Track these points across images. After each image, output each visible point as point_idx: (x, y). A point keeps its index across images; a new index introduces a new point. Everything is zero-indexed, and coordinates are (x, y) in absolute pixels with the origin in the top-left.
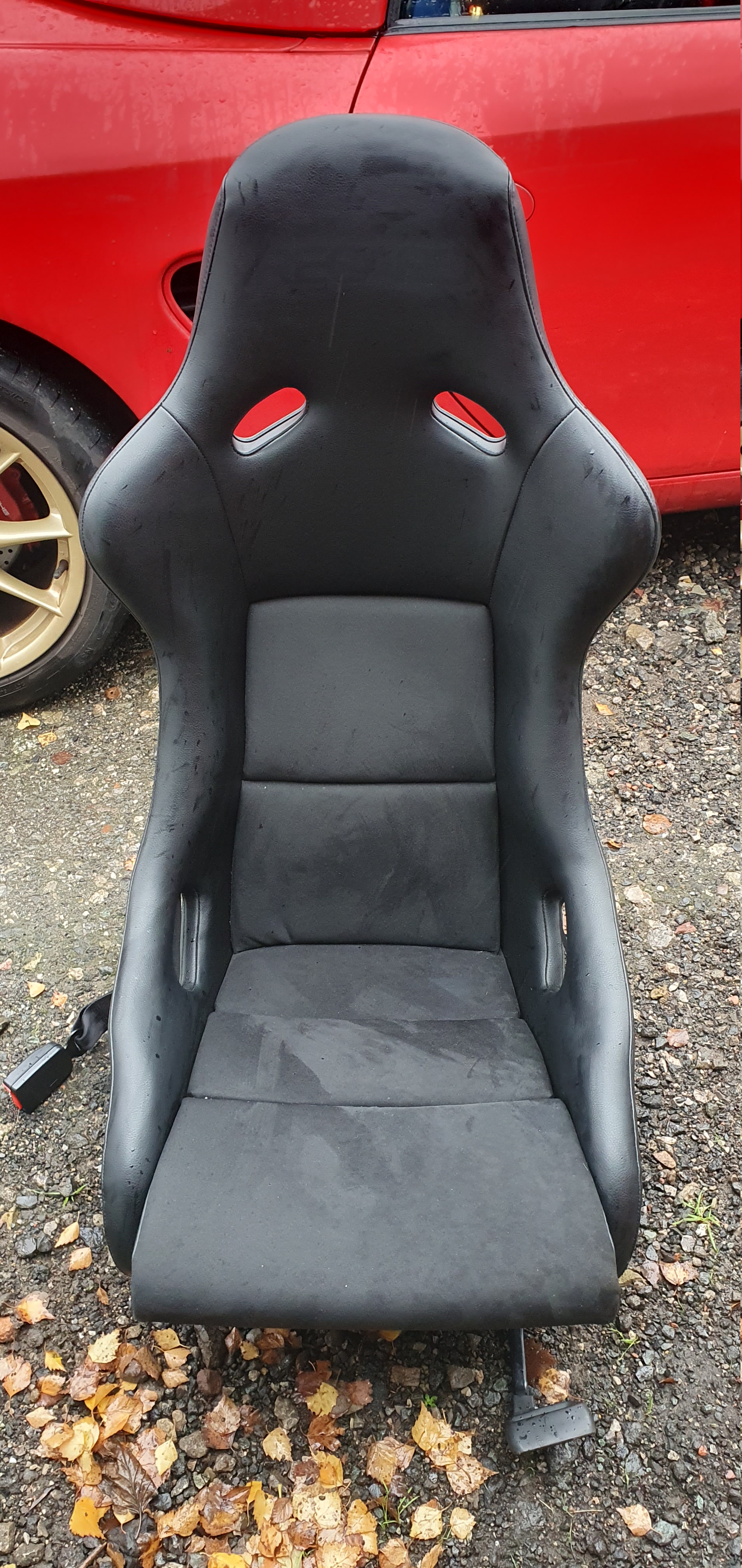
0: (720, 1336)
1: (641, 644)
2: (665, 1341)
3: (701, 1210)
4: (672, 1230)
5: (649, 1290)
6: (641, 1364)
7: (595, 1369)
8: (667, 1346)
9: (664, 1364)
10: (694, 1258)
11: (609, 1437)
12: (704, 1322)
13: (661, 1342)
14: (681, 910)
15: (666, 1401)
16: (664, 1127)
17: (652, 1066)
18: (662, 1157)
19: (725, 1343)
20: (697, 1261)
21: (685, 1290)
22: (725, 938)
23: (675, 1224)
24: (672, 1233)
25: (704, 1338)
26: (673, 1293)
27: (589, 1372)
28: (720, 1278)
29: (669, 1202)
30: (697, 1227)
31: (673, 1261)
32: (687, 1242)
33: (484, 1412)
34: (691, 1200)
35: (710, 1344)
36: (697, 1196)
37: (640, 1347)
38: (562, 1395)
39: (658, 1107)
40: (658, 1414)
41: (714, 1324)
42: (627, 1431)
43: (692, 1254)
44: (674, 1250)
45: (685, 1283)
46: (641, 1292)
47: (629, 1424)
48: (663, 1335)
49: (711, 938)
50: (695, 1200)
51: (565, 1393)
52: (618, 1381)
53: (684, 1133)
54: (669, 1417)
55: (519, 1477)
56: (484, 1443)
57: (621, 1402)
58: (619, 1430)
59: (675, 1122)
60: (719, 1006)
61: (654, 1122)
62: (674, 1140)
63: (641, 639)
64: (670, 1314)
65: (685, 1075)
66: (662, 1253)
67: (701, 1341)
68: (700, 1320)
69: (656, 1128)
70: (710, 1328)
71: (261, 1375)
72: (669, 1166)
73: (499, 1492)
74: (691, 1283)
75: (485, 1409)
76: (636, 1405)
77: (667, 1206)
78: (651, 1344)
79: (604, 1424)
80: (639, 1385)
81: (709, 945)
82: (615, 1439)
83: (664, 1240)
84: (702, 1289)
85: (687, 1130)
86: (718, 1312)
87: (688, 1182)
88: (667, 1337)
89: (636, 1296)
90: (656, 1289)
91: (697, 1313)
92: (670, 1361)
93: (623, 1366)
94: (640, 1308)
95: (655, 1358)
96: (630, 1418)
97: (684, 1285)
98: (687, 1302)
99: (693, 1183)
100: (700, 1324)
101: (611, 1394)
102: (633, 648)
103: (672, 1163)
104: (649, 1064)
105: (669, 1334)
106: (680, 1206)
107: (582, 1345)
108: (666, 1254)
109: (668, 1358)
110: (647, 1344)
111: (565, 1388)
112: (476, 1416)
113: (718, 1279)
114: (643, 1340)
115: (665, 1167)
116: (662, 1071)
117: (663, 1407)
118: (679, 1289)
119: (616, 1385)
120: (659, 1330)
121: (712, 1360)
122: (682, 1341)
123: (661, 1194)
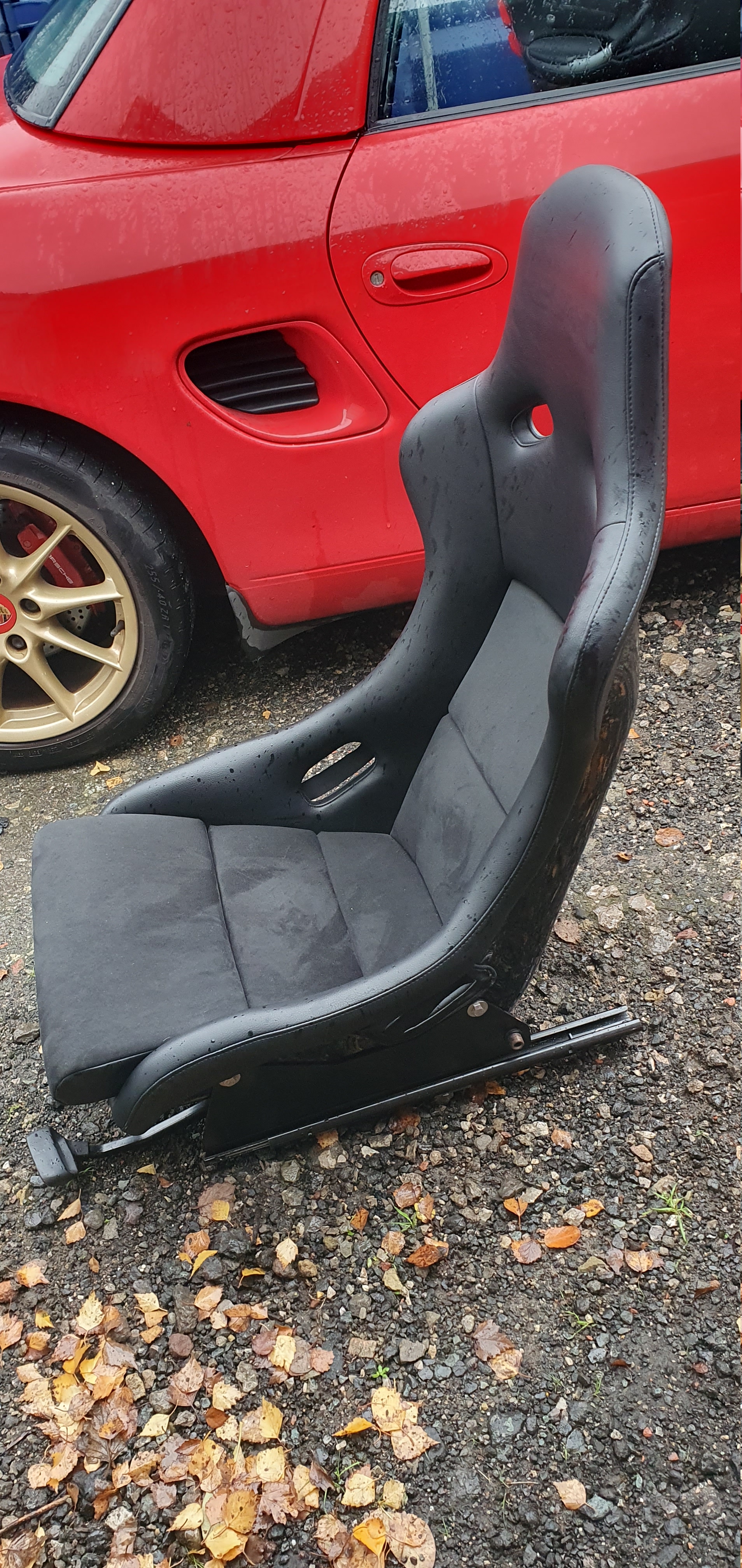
0: (680, 1323)
1: (675, 671)
2: (622, 1326)
3: (674, 1202)
4: (641, 1220)
5: (611, 1275)
6: (594, 1346)
7: (548, 1349)
8: (622, 1330)
9: (618, 1348)
10: (661, 1248)
11: (555, 1413)
12: (664, 1309)
13: (618, 1326)
14: (684, 917)
15: (616, 1383)
16: (645, 1122)
17: (639, 1064)
18: (639, 1150)
19: (684, 1330)
20: (664, 1251)
21: (648, 1277)
22: (727, 943)
23: (645, 1214)
24: (641, 1223)
25: (664, 1325)
26: (636, 1280)
27: (542, 1352)
28: (687, 1267)
29: (643, 1194)
30: (668, 1218)
31: (639, 1250)
32: (656, 1232)
33: (434, 1385)
34: (665, 1193)
35: (669, 1331)
36: (671, 1189)
37: (595, 1329)
38: (512, 1372)
39: (641, 1103)
40: (608, 1395)
41: (675, 1312)
42: (573, 1410)
43: (660, 1244)
44: (641, 1239)
45: (648, 1271)
46: (602, 1278)
47: (576, 1403)
48: (621, 1320)
49: (712, 943)
50: (669, 1192)
51: (516, 1371)
52: (569, 1361)
53: (664, 1128)
54: (618, 1399)
55: (460, 1447)
56: (430, 1413)
57: (570, 1381)
58: (565, 1408)
59: (657, 1118)
60: (714, 1008)
61: (635, 1118)
62: (654, 1135)
63: (675, 666)
64: (631, 1300)
65: (672, 1073)
66: (629, 1242)
67: (659, 1327)
68: (661, 1308)
69: (637, 1123)
70: (671, 1315)
71: (228, 1341)
72: (646, 1159)
73: (439, 1460)
74: (655, 1271)
75: (435, 1382)
76: (586, 1386)
77: (639, 1197)
78: (608, 1328)
79: (550, 1402)
80: (590, 1366)
81: (709, 950)
82: (560, 1416)
83: (632, 1230)
84: (666, 1277)
85: (668, 1125)
86: (680, 1300)
87: (663, 1175)
88: (625, 1323)
89: (596, 1282)
90: (619, 1276)
91: (659, 1300)
92: (626, 1345)
93: (576, 1348)
94: (599, 1293)
95: (610, 1342)
96: (578, 1397)
97: (648, 1273)
98: (649, 1290)
99: (668, 1176)
100: (660, 1311)
101: (560, 1373)
102: (666, 675)
103: (650, 1156)
104: (638, 1062)
105: (626, 1319)
106: (653, 1197)
107: (537, 1327)
108: (632, 1242)
109: (624, 1343)
110: (604, 1328)
111: (515, 1366)
112: (425, 1388)
113: (685, 1269)
114: (599, 1323)
115: (641, 1160)
116: (649, 1069)
117: (613, 1389)
118: (643, 1276)
119: (567, 1366)
120: (616, 1315)
121: (670, 1348)
122: (641, 1327)
123: (634, 1186)
